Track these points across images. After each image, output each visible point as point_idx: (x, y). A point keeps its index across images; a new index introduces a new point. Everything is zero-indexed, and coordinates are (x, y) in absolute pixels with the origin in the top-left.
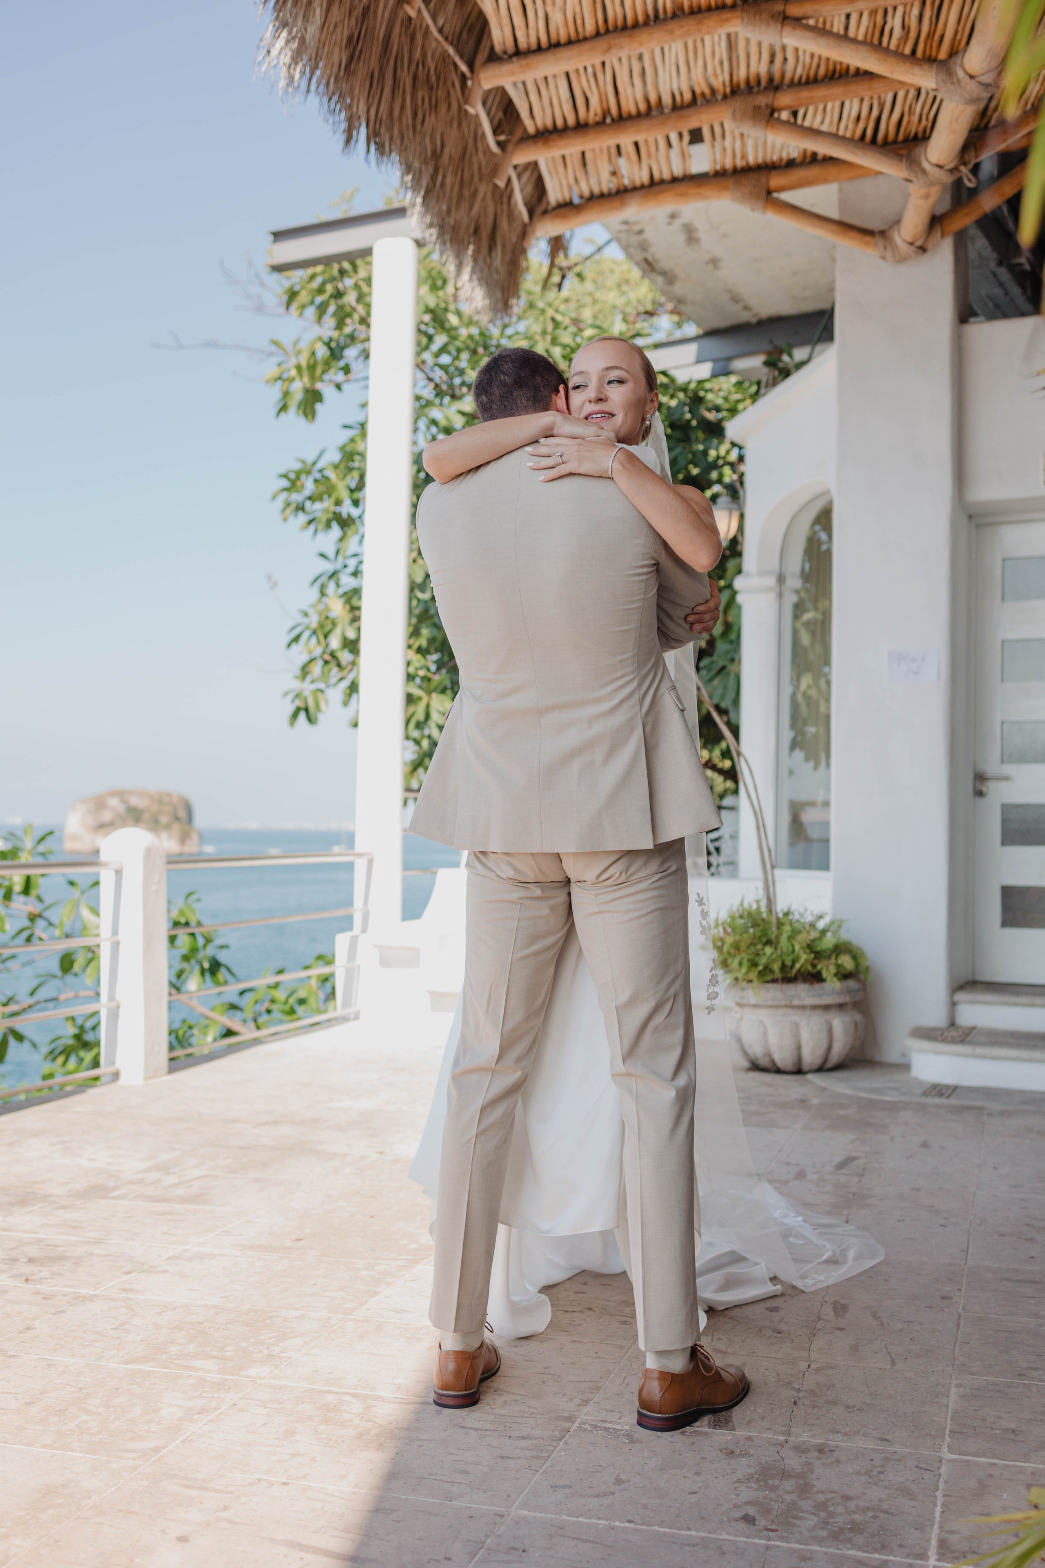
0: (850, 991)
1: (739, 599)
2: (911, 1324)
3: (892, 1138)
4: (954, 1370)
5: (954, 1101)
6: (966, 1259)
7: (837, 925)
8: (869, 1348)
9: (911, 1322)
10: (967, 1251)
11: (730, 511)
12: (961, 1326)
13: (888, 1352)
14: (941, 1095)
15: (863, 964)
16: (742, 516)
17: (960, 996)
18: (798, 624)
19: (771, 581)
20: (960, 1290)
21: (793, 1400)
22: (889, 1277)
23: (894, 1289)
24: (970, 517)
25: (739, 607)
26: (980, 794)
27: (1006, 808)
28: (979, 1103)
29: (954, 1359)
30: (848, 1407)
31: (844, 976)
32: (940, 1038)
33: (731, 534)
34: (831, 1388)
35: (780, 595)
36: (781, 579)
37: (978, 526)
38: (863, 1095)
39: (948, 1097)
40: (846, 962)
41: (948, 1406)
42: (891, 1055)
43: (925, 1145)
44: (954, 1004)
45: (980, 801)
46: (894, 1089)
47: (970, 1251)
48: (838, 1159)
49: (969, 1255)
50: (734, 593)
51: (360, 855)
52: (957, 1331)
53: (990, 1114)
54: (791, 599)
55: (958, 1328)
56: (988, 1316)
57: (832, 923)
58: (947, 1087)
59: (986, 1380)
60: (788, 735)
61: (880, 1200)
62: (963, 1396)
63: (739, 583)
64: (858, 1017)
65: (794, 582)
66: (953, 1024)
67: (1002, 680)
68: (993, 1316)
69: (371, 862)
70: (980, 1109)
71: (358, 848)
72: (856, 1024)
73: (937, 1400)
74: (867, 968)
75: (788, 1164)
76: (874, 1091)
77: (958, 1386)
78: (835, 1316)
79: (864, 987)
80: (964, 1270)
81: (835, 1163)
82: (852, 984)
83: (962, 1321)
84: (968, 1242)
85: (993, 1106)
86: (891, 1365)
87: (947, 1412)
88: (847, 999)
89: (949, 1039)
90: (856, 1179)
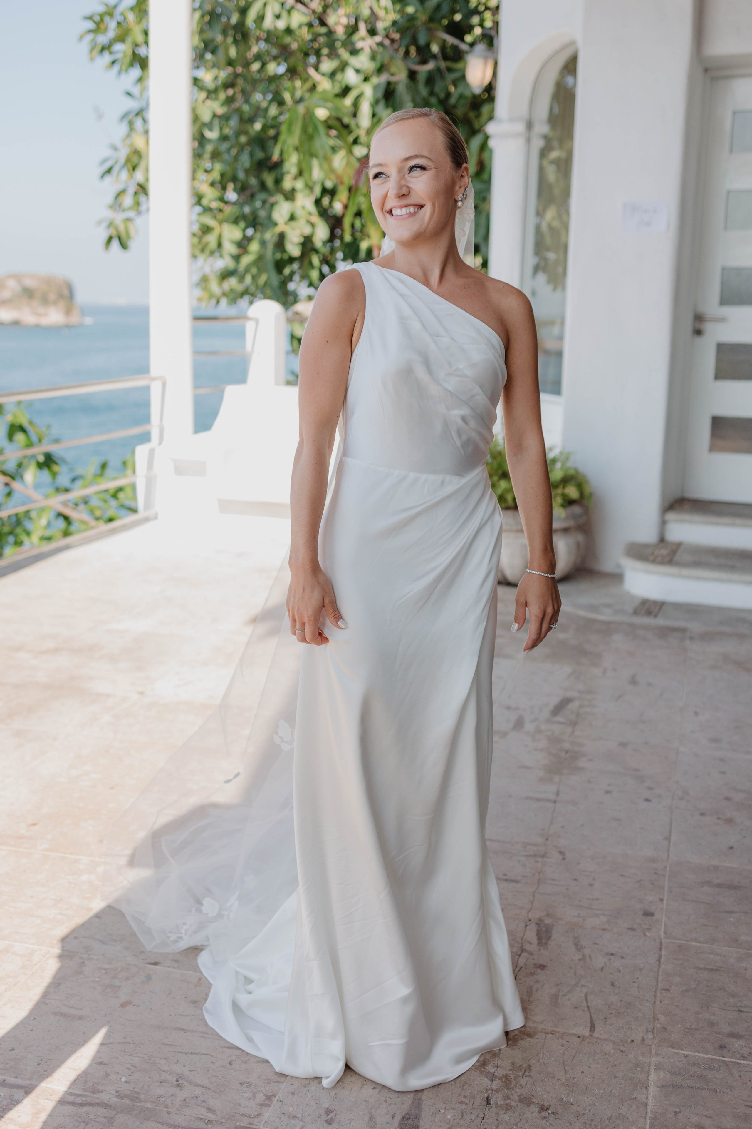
0: (574, 517)
1: (492, 143)
2: (612, 957)
3: (605, 672)
4: (654, 1037)
5: (660, 621)
6: (668, 851)
7: (566, 456)
8: (569, 1000)
9: (612, 954)
10: (668, 839)
11: (486, 59)
12: (662, 960)
13: (588, 1007)
14: (649, 613)
15: (587, 491)
16: (496, 64)
17: (671, 516)
18: (545, 163)
19: (520, 127)
20: (661, 900)
21: (486, 1096)
22: (594, 879)
23: (598, 899)
24: (706, 70)
25: (491, 151)
26: (698, 332)
27: (721, 348)
28: (682, 624)
29: (655, 1019)
30: (543, 1108)
31: (569, 502)
32: (651, 558)
33: (486, 82)
34: (527, 1073)
35: (528, 141)
36: (530, 125)
37: (713, 79)
38: (581, 613)
39: (656, 616)
40: (572, 492)
41: (646, 1105)
42: (607, 566)
43: (633, 681)
44: (663, 523)
45: (698, 340)
46: (608, 606)
47: (673, 838)
48: (554, 701)
49: (671, 845)
50: (487, 138)
51: (154, 379)
52: (659, 969)
53: (691, 638)
54: (538, 144)
55: (659, 965)
56: (689, 943)
57: (561, 453)
58: (655, 603)
59: (686, 1056)
60: (531, 260)
61: (590, 760)
62: (663, 1087)
63: (491, 128)
64: (580, 537)
65: (542, 128)
66: (662, 540)
67: (726, 228)
68: (694, 943)
69: (164, 385)
70: (683, 630)
71: (154, 371)
72: (578, 545)
73: (635, 1095)
74: (591, 495)
75: (509, 708)
76: (592, 608)
77: (659, 1068)
78: (538, 944)
79: (587, 511)
80: (665, 867)
81: (551, 707)
82: (576, 509)
83: (663, 953)
84: (671, 825)
85: (695, 627)
86: (590, 1030)
87: (645, 1118)
88: (571, 523)
89: (659, 559)
90: (569, 730)
